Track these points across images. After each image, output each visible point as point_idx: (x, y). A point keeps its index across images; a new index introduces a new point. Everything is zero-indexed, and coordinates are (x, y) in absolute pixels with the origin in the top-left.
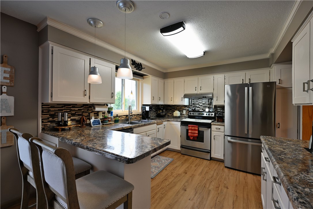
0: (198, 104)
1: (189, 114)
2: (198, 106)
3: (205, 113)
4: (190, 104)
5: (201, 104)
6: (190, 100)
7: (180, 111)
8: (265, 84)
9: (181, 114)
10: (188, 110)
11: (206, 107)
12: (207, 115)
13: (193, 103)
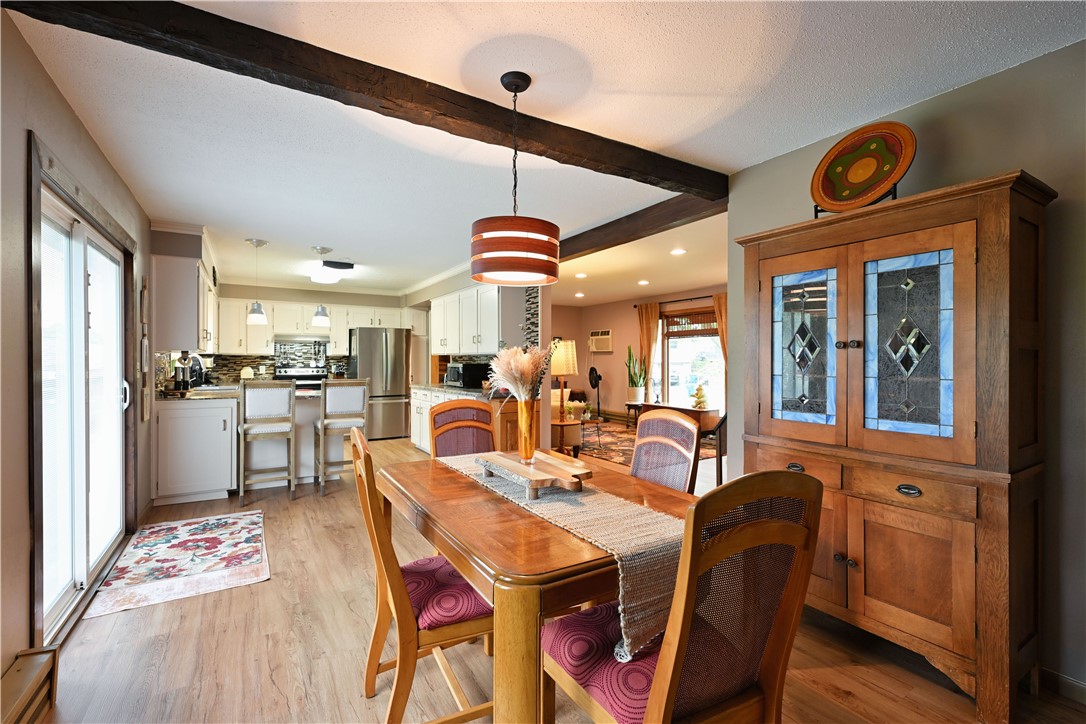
0: (293, 353)
1: (278, 374)
2: (293, 357)
3: (310, 370)
4: (277, 354)
5: (299, 354)
6: (278, 346)
7: (253, 368)
8: (398, 332)
9: (255, 374)
10: (272, 365)
11: (310, 358)
12: (315, 373)
13: (282, 350)
